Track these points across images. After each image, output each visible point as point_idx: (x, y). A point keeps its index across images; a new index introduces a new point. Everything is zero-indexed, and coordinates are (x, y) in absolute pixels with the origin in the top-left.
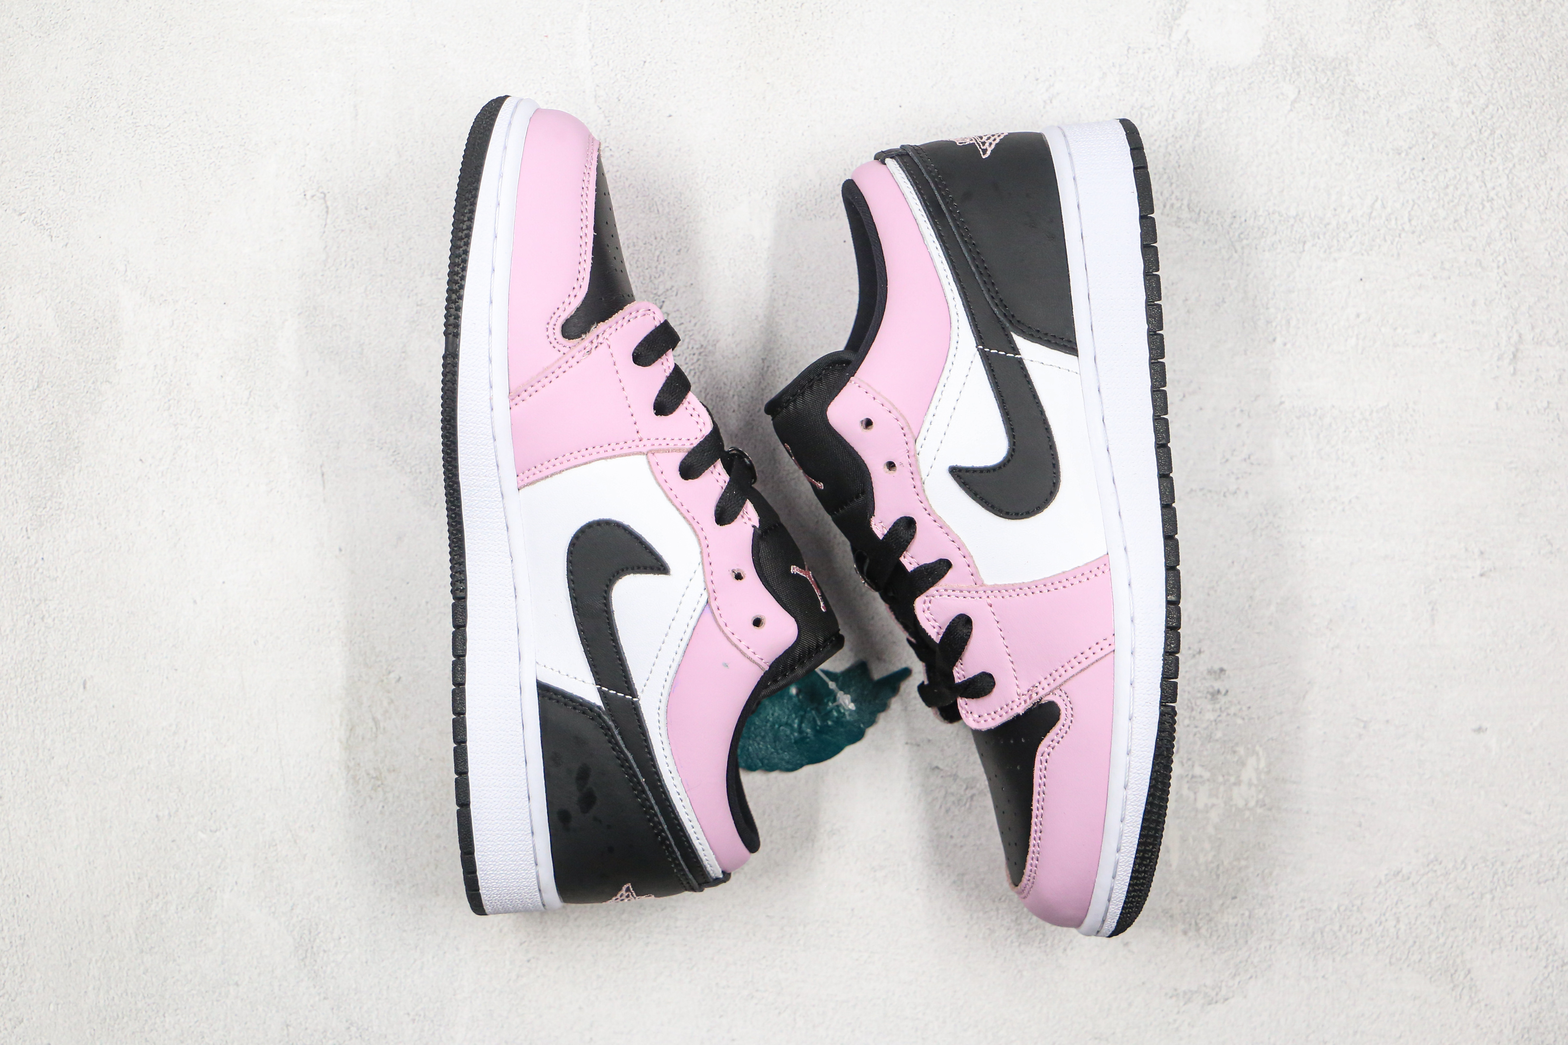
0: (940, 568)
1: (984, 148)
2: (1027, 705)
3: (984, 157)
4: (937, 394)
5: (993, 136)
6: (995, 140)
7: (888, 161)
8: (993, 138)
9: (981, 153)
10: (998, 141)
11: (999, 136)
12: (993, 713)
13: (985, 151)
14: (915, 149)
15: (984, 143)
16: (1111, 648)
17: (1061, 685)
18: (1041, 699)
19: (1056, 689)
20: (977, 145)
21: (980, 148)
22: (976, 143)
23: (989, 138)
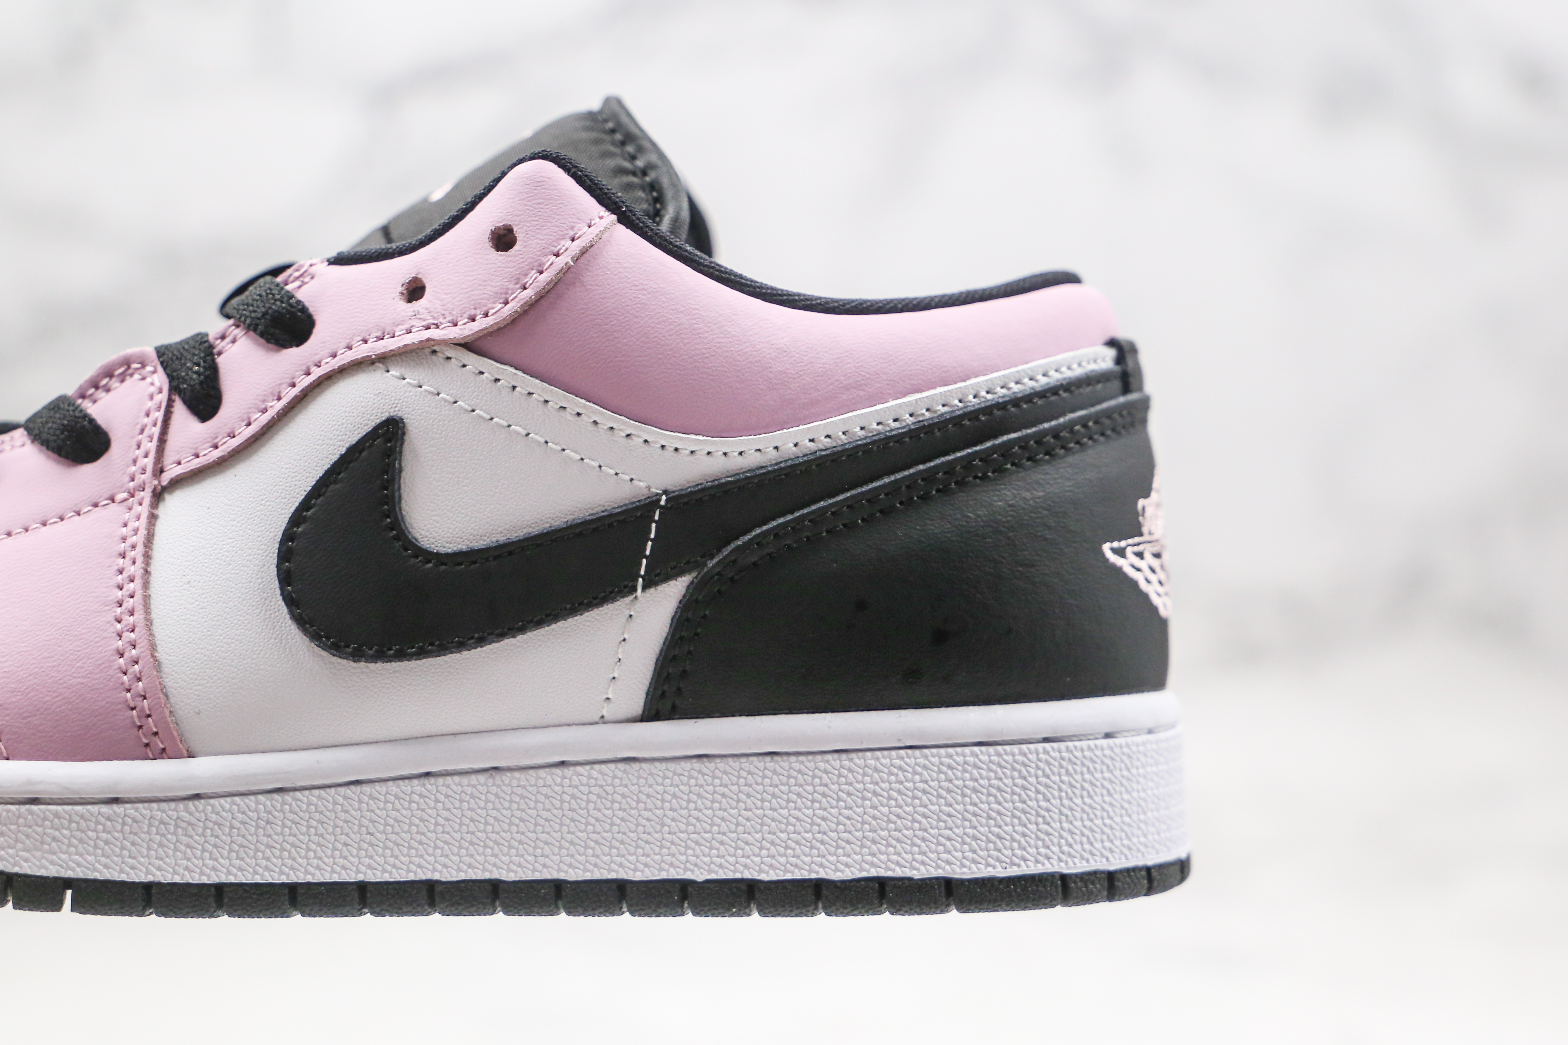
1: (1130, 554)
3: (1106, 547)
6: (1148, 582)
7: (1112, 351)
9: (1116, 544)
10: (1143, 585)
11: (1156, 594)
13: (1121, 552)
15: (1140, 555)
20: (1136, 539)
21: (1131, 545)
22: (1141, 537)
23: (1152, 569)
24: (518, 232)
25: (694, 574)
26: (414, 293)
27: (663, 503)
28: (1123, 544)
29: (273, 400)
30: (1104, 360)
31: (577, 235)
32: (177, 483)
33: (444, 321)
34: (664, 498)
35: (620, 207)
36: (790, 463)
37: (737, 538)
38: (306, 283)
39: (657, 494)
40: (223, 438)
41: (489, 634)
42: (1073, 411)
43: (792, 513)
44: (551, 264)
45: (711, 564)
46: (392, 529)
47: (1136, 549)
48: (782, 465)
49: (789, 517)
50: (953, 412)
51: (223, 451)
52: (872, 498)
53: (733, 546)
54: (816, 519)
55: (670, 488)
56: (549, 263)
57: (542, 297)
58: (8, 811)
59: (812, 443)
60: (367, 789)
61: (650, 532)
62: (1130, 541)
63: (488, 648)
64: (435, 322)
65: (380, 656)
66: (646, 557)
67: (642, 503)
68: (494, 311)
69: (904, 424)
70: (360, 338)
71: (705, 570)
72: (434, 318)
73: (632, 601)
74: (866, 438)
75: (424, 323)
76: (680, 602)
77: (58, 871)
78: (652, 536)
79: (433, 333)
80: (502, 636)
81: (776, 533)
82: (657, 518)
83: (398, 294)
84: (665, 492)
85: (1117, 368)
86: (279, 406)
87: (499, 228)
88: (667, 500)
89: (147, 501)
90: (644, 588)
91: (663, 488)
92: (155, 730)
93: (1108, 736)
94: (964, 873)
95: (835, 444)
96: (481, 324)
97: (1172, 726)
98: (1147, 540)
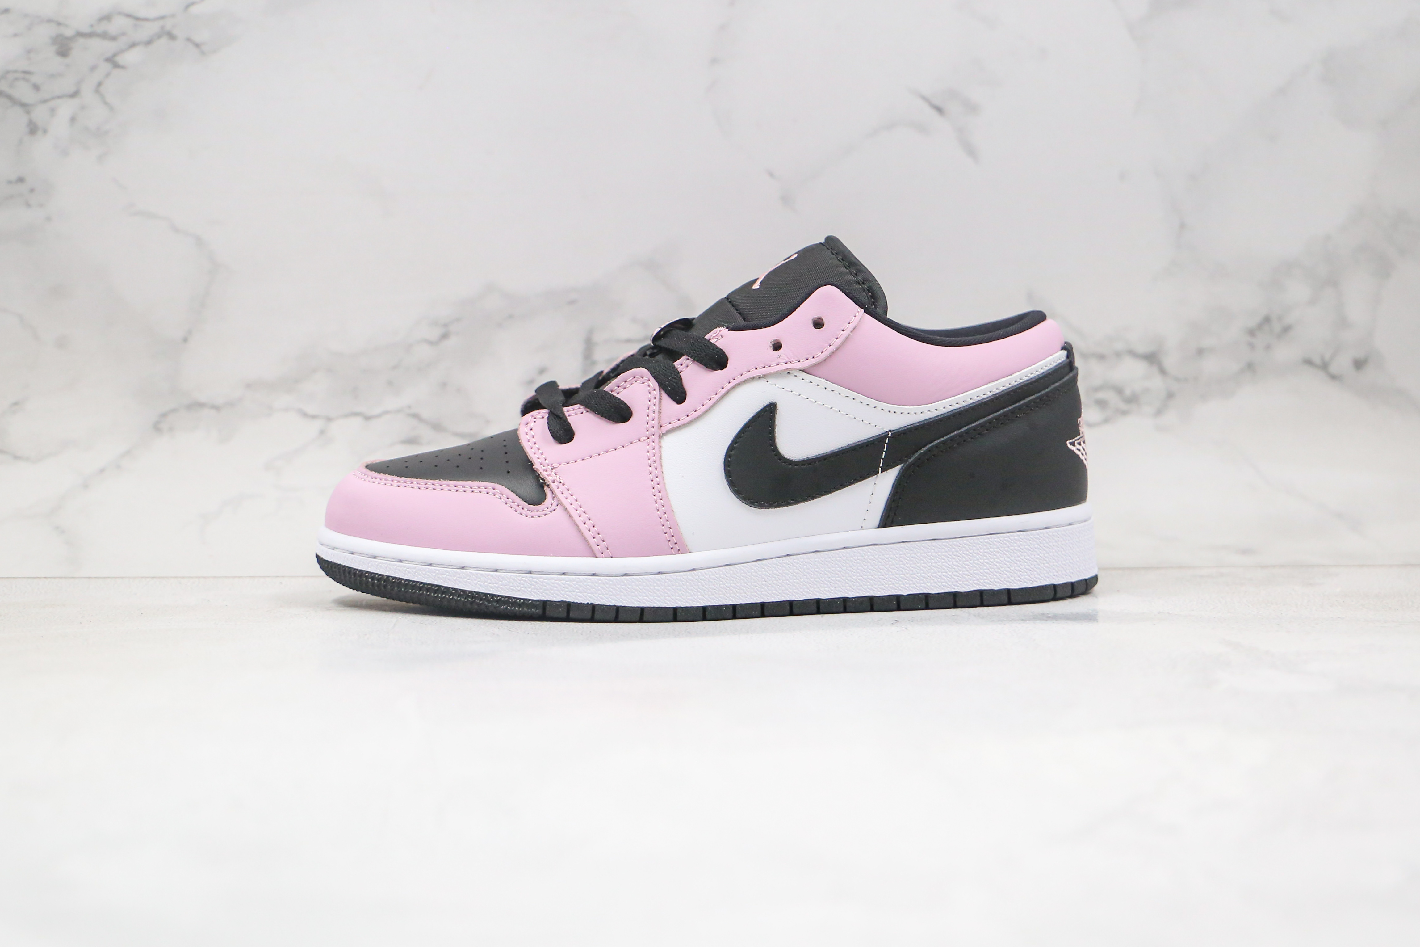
0: (678, 395)
1: (1076, 444)
2: (542, 472)
3: (1068, 442)
4: (845, 391)
5: (1086, 454)
6: (1083, 455)
7: (1065, 353)
8: (1084, 453)
9: (1071, 441)
10: (1081, 456)
11: (1086, 459)
12: (534, 440)
13: (1073, 444)
14: (1075, 379)
15: (1079, 444)
16: (598, 554)
17: (562, 505)
18: (548, 486)
19: (559, 500)
20: (1078, 437)
21: (1076, 440)
22: (1079, 436)
23: (1084, 449)
24: (825, 320)
25: (902, 465)
26: (777, 346)
27: (890, 435)
28: (1073, 440)
29: (714, 395)
30: (1062, 358)
31: (851, 321)
32: (669, 432)
33: (793, 360)
34: (890, 433)
35: (865, 306)
36: (942, 416)
37: (920, 449)
38: (720, 339)
39: (887, 432)
40: (691, 412)
41: (816, 495)
42: (1053, 383)
43: (943, 437)
44: (841, 335)
45: (910, 460)
46: (774, 451)
47: (1078, 441)
48: (940, 417)
49: (942, 439)
50: (1007, 389)
51: (691, 418)
52: (974, 429)
53: (919, 452)
54: (952, 439)
55: (892, 429)
56: (840, 334)
57: (838, 349)
58: (617, 579)
59: (950, 407)
60: (763, 562)
61: (884, 448)
62: (1076, 438)
63: (815, 500)
64: (790, 360)
65: (770, 506)
66: (882, 459)
67: (881, 436)
68: (817, 356)
69: (988, 396)
70: (754, 367)
71: (908, 463)
72: (789, 359)
73: (876, 477)
74: (973, 403)
75: (785, 361)
76: (897, 477)
77: (638, 604)
78: (885, 450)
79: (789, 366)
80: (821, 495)
81: (936, 446)
82: (887, 442)
83: (769, 347)
84: (890, 431)
85: (1068, 360)
86: (717, 397)
87: (815, 318)
88: (891, 434)
89: (656, 441)
90: (882, 472)
91: (889, 429)
92: (676, 542)
93: (1070, 524)
94: (1015, 586)
95: (960, 407)
96: (812, 361)
97: (1090, 518)
98: (1082, 437)
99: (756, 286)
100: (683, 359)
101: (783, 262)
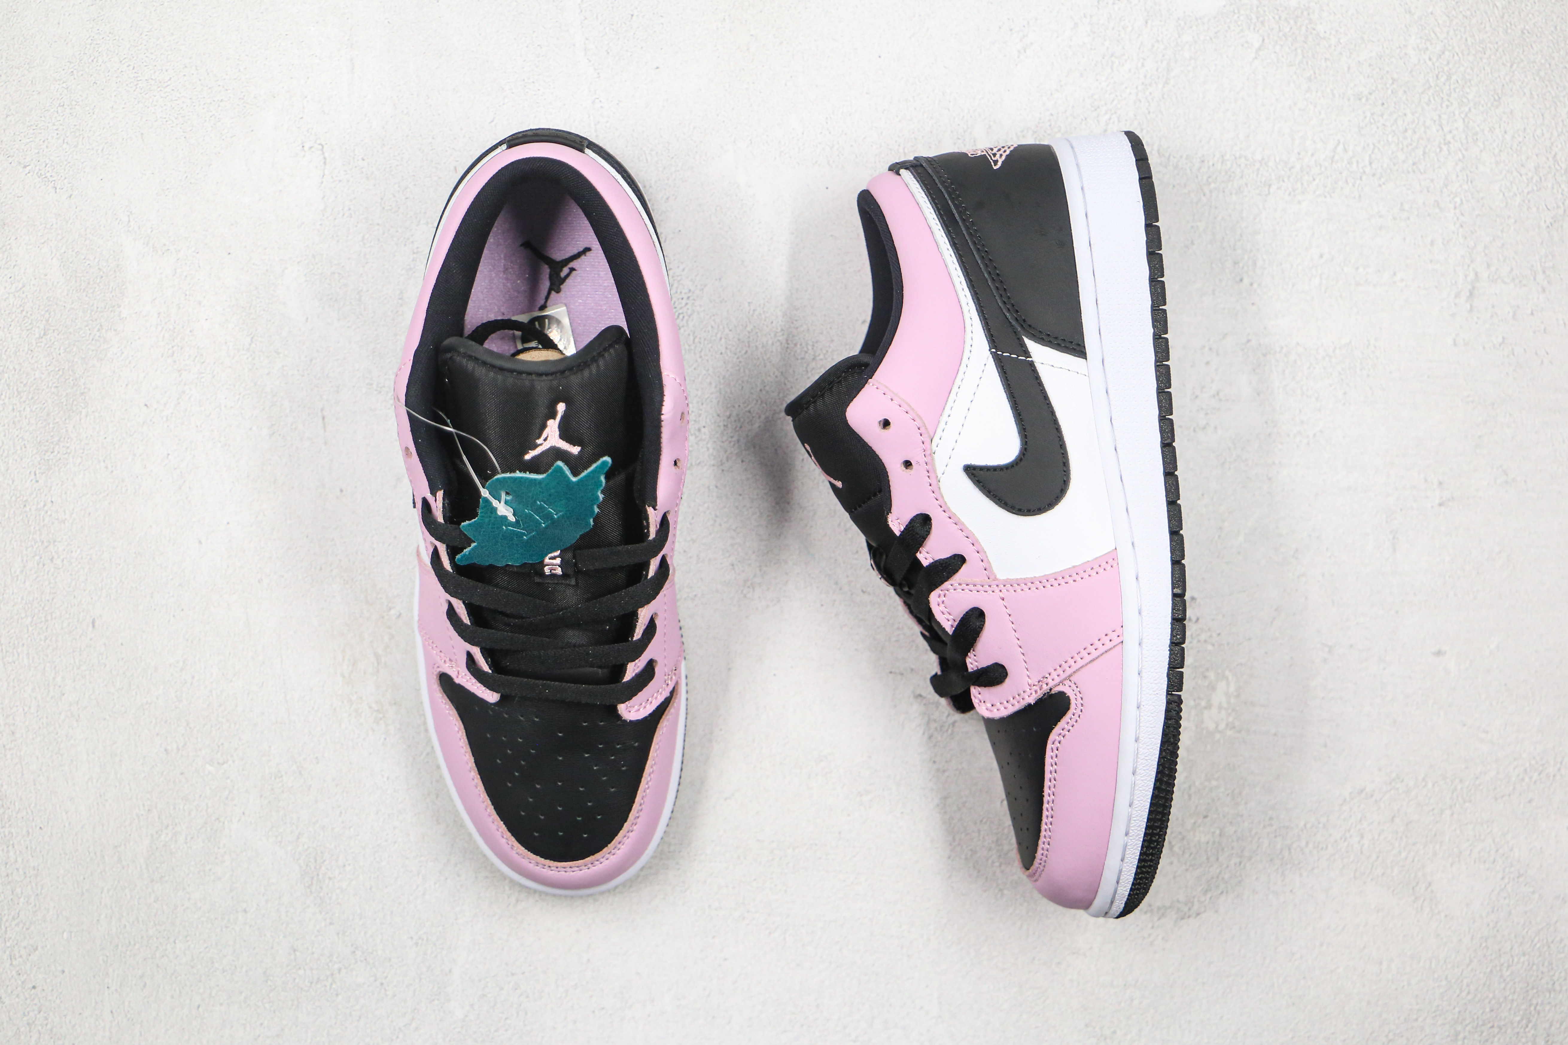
0: (954, 564)
1: (995, 159)
2: (1037, 695)
3: (995, 168)
4: (952, 396)
5: (1003, 147)
6: (1005, 151)
7: (903, 172)
8: (1003, 150)
9: (993, 164)
10: (1008, 152)
11: (1009, 148)
12: (1005, 702)
13: (996, 162)
14: (929, 160)
15: (995, 155)
16: (1120, 639)
17: (1070, 676)
18: (1051, 690)
19: (1065, 679)
20: (988, 157)
21: (991, 159)
22: (987, 154)
23: (999, 150)
24: (882, 418)
25: (1023, 337)
26: (908, 464)
27: (995, 351)
30: (908, 173)
31: (882, 393)
33: (921, 448)
34: (992, 351)
37: (1007, 319)
38: (901, 521)
39: (991, 354)
45: (1018, 329)
47: (992, 156)
53: (1010, 320)
55: (988, 348)
56: (896, 403)
60: (1123, 474)
61: (1007, 356)
62: (989, 158)
64: (922, 452)
66: (1018, 357)
67: (995, 359)
68: (917, 425)
70: (929, 487)
71: (1021, 331)
73: (1036, 363)
75: (922, 457)
76: (1035, 342)
78: (1009, 355)
79: (927, 453)
82: (1000, 353)
83: (909, 473)
84: (990, 350)
85: (910, 168)
87: (879, 426)
88: (993, 349)
90: (1031, 357)
92: (1106, 563)
94: (1142, 219)
95: (965, 280)
96: (922, 430)
98: (987, 153)
99: (839, 484)
100: (920, 556)
101: (813, 458)
